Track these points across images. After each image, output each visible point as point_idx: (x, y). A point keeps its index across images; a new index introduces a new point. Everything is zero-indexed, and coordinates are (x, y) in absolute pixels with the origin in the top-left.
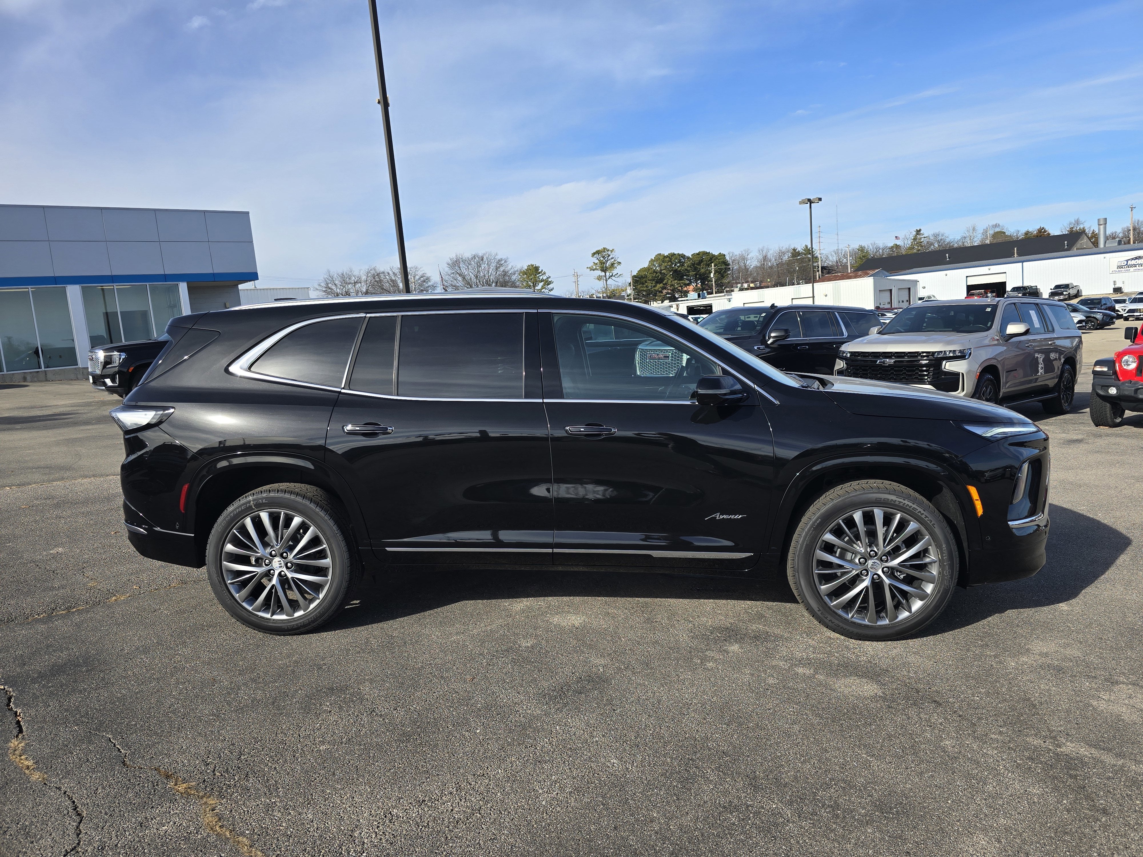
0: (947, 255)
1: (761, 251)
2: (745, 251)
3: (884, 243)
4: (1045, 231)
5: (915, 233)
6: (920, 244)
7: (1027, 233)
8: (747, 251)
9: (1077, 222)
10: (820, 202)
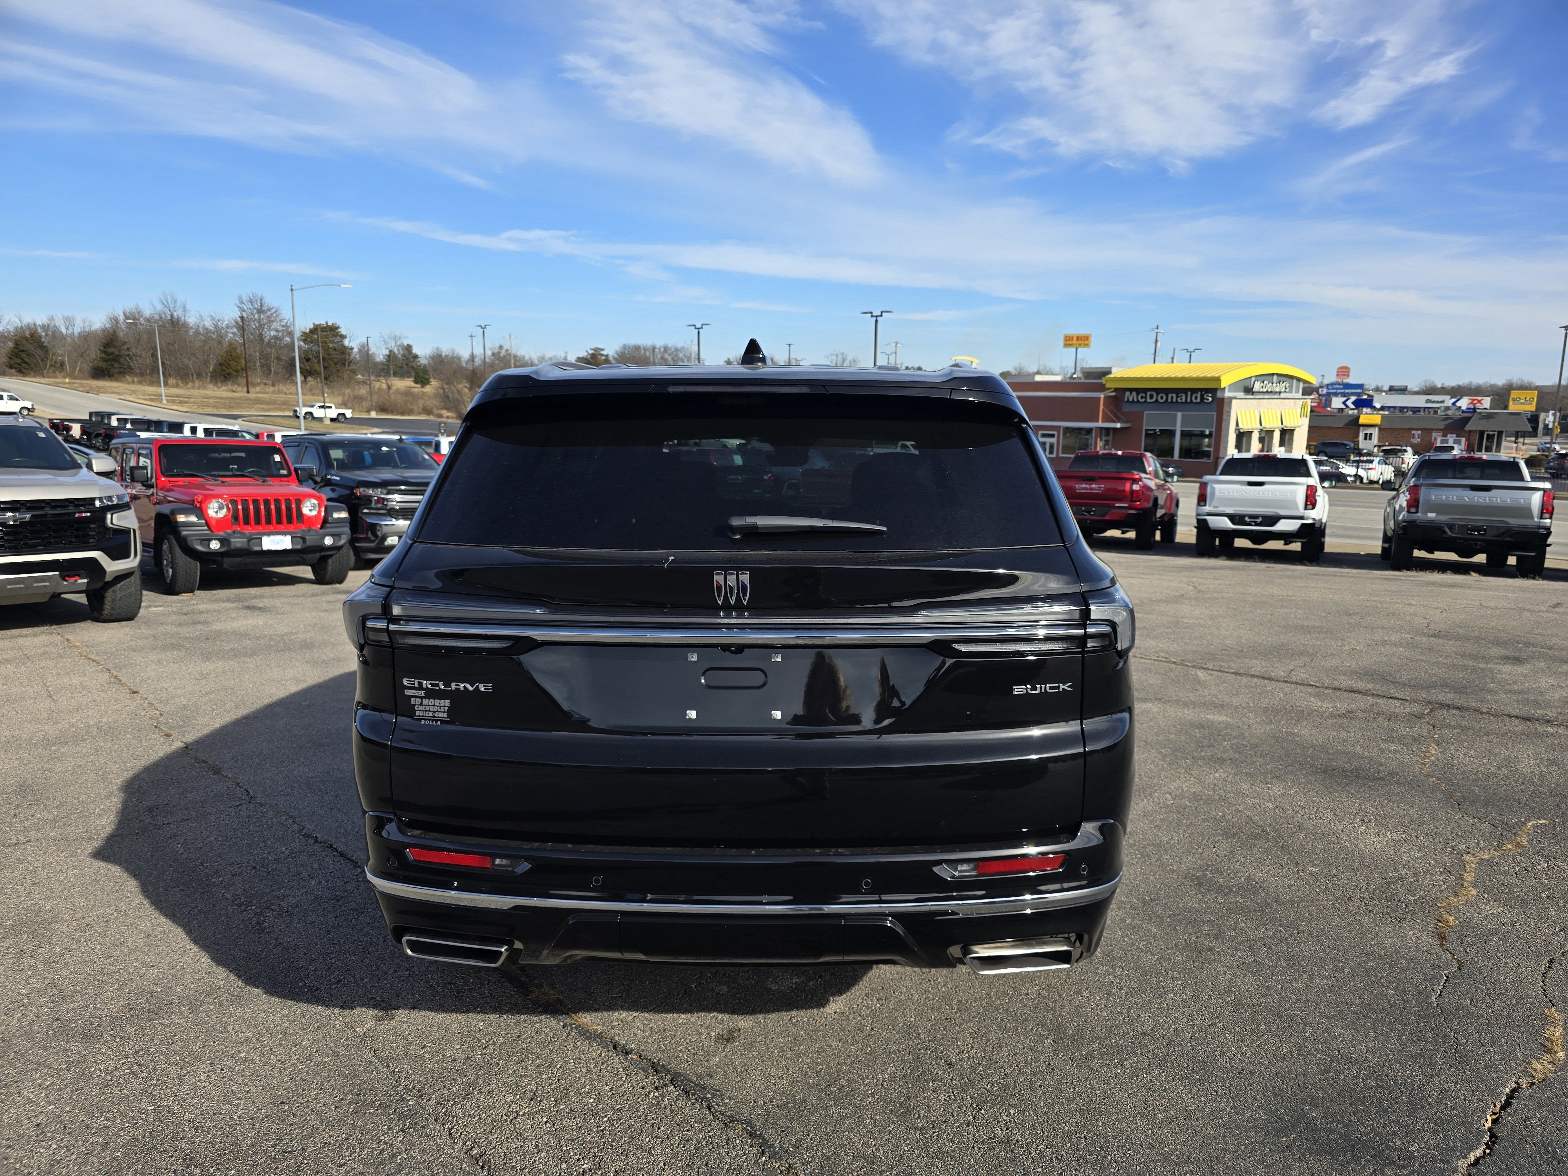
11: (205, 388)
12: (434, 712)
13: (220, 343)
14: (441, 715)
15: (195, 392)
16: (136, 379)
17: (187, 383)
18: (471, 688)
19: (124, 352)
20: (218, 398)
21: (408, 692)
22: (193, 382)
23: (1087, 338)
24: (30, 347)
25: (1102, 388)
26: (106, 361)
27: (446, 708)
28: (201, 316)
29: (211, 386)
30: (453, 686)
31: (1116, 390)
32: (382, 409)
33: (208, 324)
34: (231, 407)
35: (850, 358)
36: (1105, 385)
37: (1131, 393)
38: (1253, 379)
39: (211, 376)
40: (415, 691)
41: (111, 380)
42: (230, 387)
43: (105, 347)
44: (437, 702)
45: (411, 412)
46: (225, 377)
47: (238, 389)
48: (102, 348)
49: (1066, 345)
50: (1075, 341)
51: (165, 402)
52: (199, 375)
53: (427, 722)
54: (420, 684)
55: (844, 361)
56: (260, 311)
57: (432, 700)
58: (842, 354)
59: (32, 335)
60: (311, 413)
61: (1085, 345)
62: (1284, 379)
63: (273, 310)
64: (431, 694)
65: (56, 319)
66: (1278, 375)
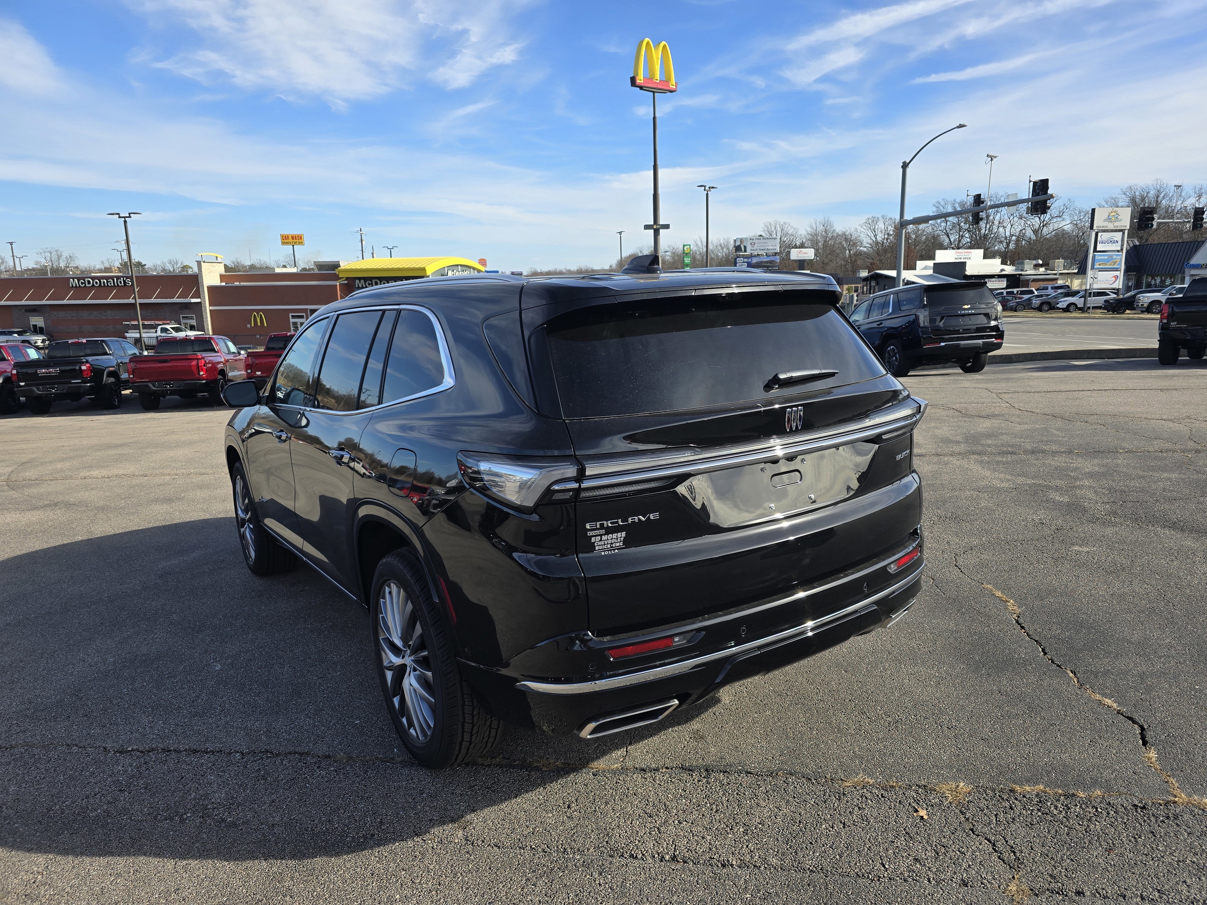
12: (612, 544)
14: (618, 544)
18: (643, 519)
21: (590, 534)
23: (300, 237)
25: (336, 277)
27: (622, 539)
30: (630, 520)
31: (347, 279)
35: (65, 254)
36: (338, 275)
37: (360, 281)
38: (446, 269)
40: (597, 531)
44: (615, 536)
49: (283, 243)
50: (291, 240)
53: (607, 553)
54: (602, 525)
55: (59, 257)
57: (611, 535)
58: (57, 251)
61: (299, 243)
62: (465, 268)
64: (609, 531)
66: (461, 265)
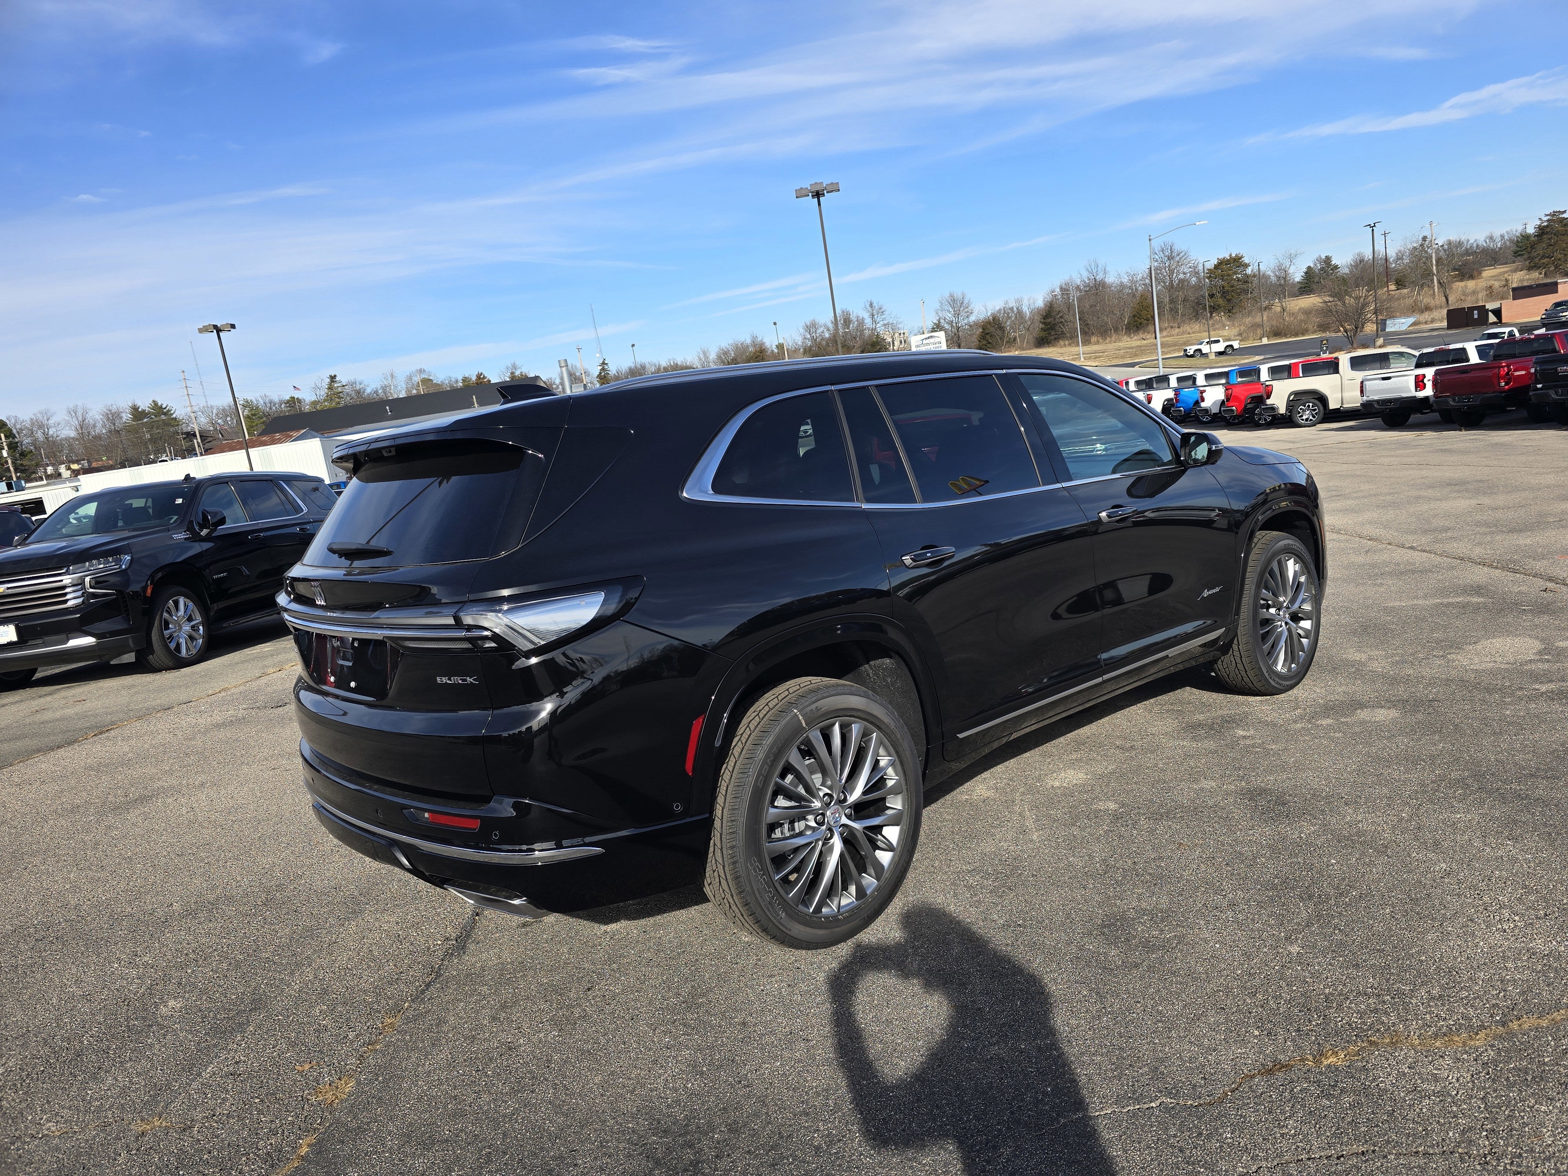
0: (387, 408)
1: (72, 413)
2: (41, 413)
3: (279, 396)
4: (484, 377)
5: (328, 380)
6: (338, 395)
7: (465, 380)
8: (46, 413)
9: (514, 367)
10: (232, 330)
11: (1120, 341)
13: (1134, 296)
15: (1111, 346)
16: (1067, 342)
17: (1106, 339)
19: (1057, 320)
20: (1129, 348)
22: (1111, 337)
24: (992, 329)
26: (1045, 331)
28: (1119, 275)
29: (1125, 337)
32: (1277, 334)
33: (1125, 280)
34: (1136, 355)
39: (1126, 329)
41: (1049, 347)
42: (1141, 336)
43: (1044, 319)
45: (1304, 332)
46: (1137, 327)
47: (1148, 337)
48: (1042, 320)
51: (1082, 359)
52: (1116, 330)
56: (1170, 258)
59: (994, 319)
60: (1200, 350)
63: (1183, 253)
65: (1010, 303)
